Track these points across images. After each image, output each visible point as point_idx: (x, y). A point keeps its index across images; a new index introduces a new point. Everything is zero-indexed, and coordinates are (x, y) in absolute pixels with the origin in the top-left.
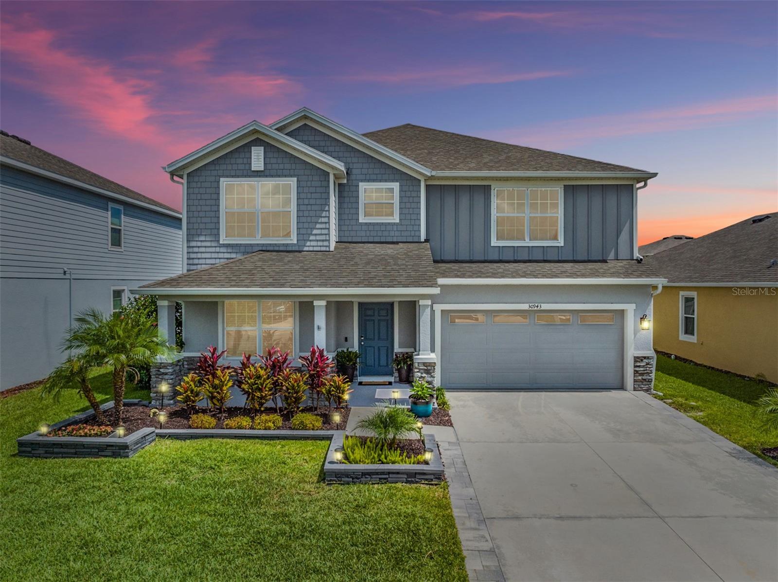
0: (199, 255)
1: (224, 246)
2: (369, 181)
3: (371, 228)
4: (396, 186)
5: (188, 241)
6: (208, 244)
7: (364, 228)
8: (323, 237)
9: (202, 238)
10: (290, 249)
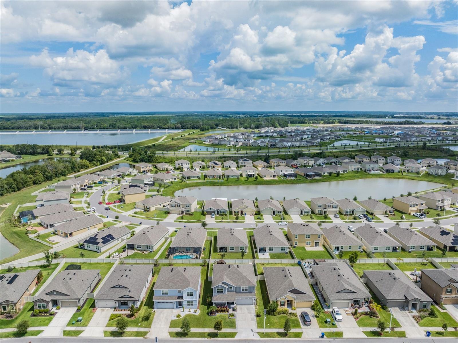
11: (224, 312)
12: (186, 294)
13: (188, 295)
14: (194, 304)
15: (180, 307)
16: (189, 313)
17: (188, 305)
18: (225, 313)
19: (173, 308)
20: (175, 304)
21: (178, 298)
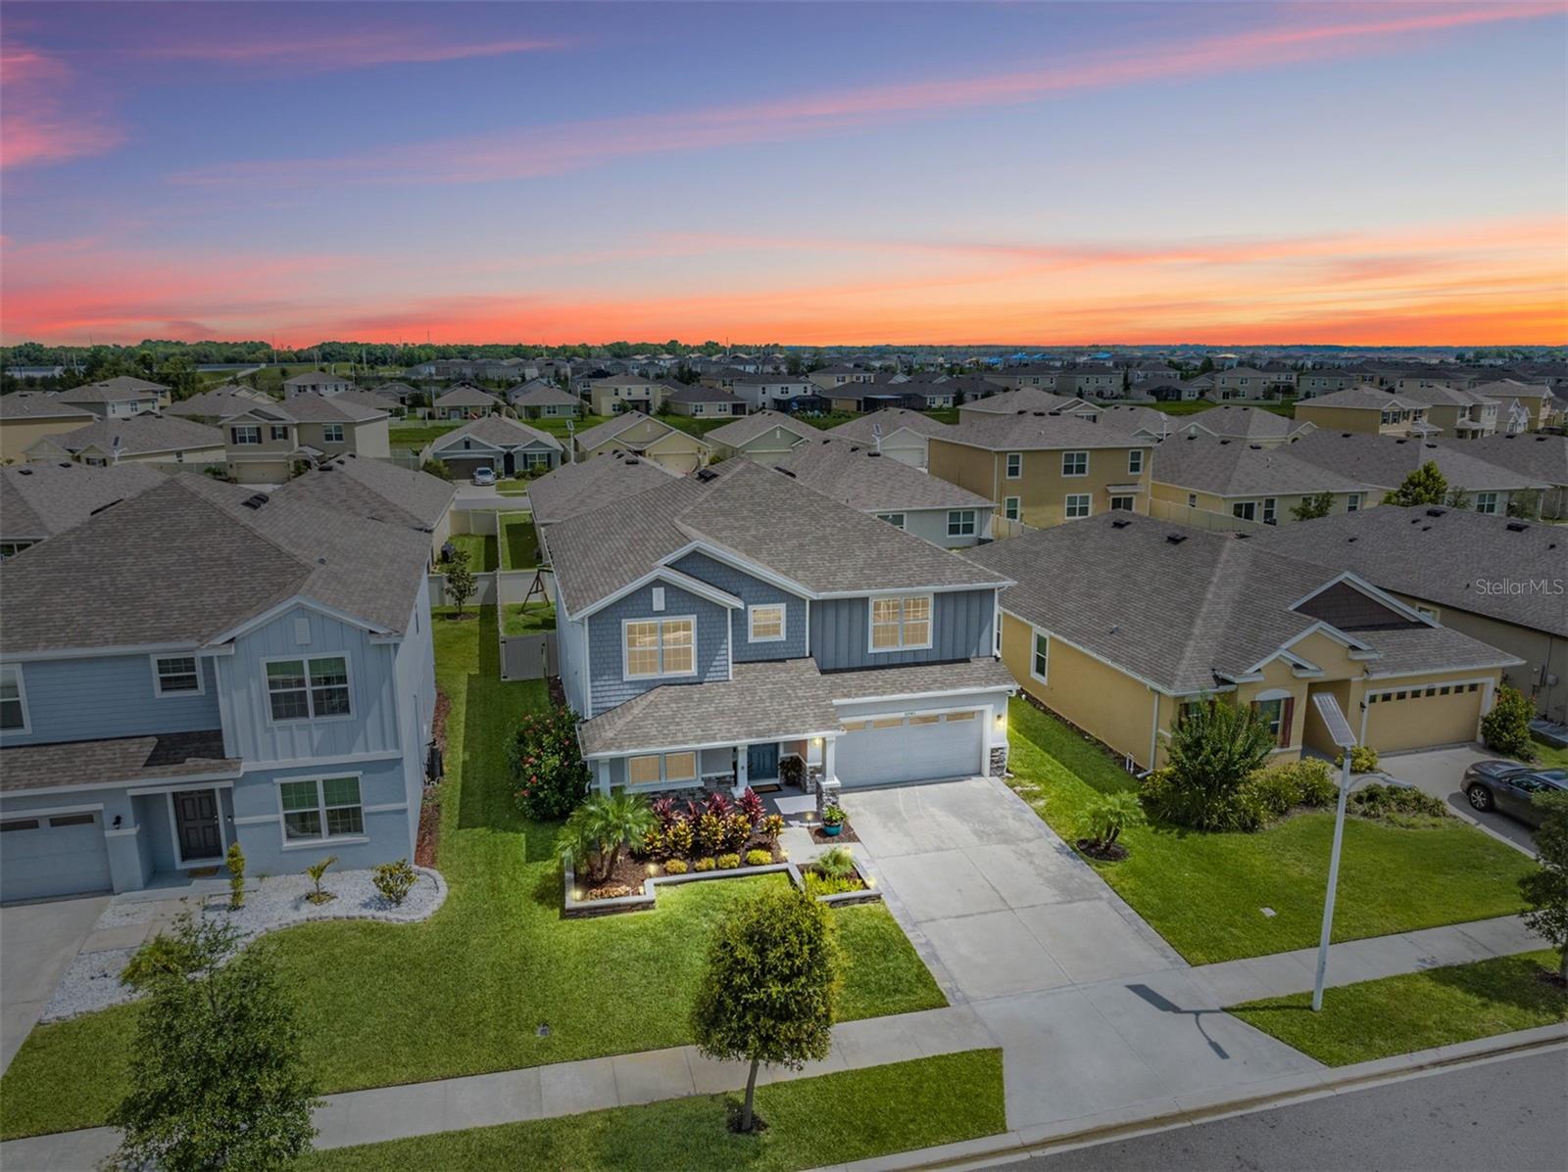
0: (603, 694)
1: (627, 682)
2: (757, 603)
3: (759, 647)
4: (782, 607)
5: (592, 681)
6: (611, 682)
7: (753, 647)
8: (722, 668)
9: (606, 677)
10: (691, 681)
11: (734, 858)
12: (259, 690)
13: (286, 706)
14: (365, 809)
15: (195, 874)
16: (308, 911)
17: (303, 824)
18: (748, 863)
19: (109, 891)
20: (131, 831)
21: (153, 760)
